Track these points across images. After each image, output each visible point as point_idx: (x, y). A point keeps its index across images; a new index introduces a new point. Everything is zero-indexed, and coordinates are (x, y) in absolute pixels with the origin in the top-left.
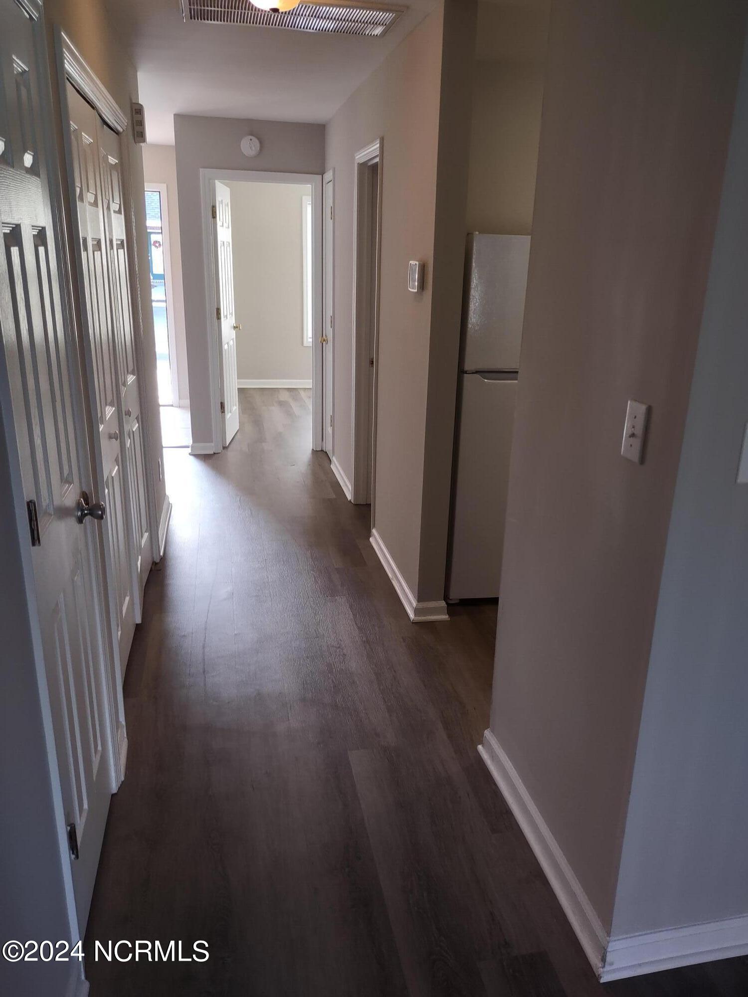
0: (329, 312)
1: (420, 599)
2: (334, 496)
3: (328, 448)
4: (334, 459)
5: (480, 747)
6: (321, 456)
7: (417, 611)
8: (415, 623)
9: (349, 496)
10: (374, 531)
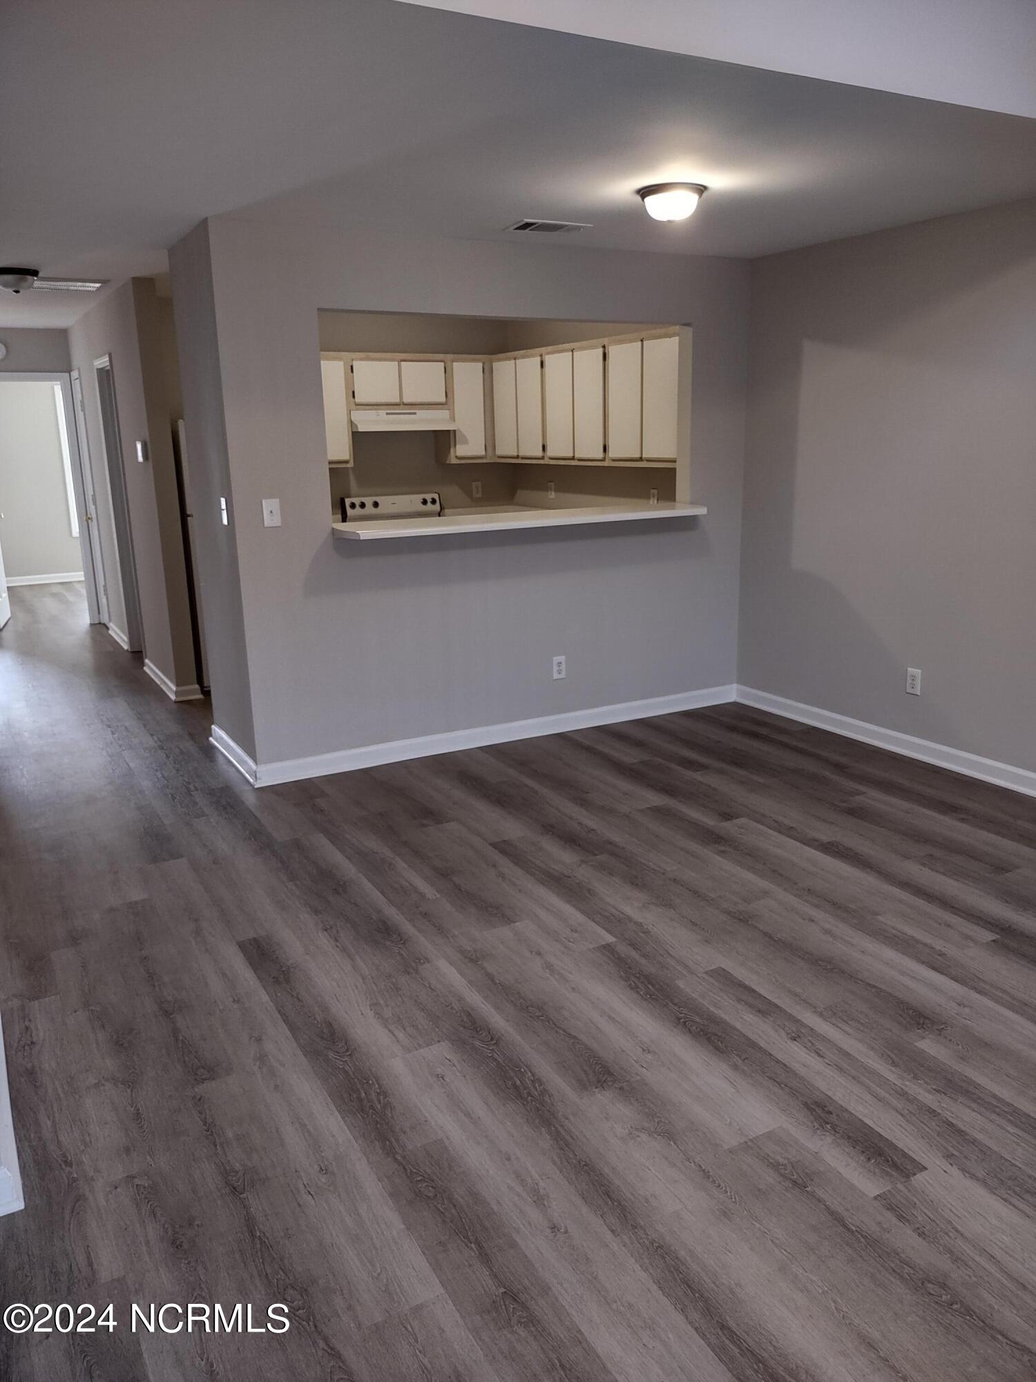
0: (90, 492)
1: (177, 685)
2: (112, 649)
3: (105, 619)
4: (111, 625)
5: (211, 739)
6: (99, 628)
7: (177, 693)
8: (176, 702)
9: (126, 647)
10: (147, 661)
